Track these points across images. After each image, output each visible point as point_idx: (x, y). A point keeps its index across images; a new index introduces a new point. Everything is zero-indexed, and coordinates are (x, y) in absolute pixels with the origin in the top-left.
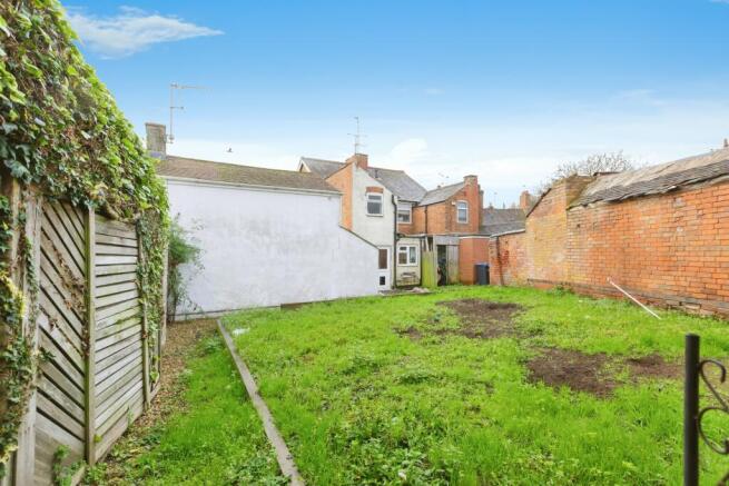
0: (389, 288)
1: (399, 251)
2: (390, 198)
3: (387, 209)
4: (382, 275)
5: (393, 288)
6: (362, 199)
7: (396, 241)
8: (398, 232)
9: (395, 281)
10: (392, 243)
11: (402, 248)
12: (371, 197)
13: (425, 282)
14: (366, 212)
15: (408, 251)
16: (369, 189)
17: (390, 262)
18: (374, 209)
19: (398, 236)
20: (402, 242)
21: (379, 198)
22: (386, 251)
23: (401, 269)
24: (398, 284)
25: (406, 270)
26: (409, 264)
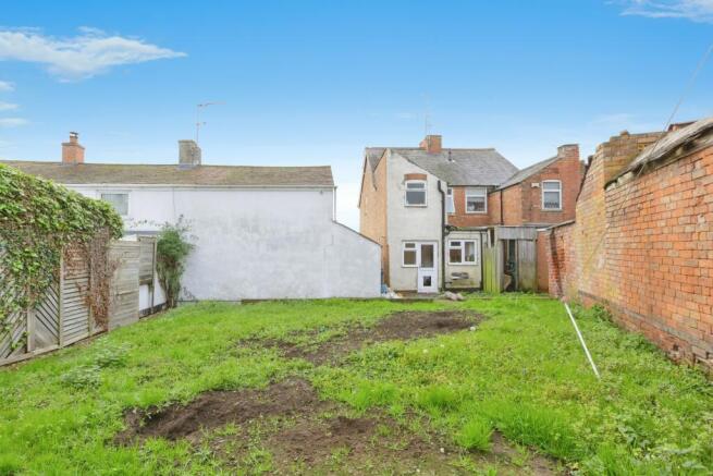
0: (436, 291)
1: (448, 247)
2: (436, 184)
3: (432, 197)
4: (427, 274)
5: (441, 290)
6: (400, 188)
7: (444, 235)
8: (446, 223)
9: (444, 283)
10: (439, 237)
11: (453, 244)
12: (410, 186)
13: (488, 285)
14: (405, 202)
15: (462, 247)
16: (408, 177)
17: (437, 259)
18: (416, 198)
19: (447, 229)
20: (454, 236)
21: (422, 186)
22: (432, 247)
23: (453, 268)
24: (448, 286)
25: (459, 270)
26: (463, 262)
